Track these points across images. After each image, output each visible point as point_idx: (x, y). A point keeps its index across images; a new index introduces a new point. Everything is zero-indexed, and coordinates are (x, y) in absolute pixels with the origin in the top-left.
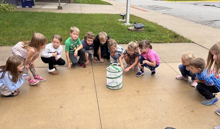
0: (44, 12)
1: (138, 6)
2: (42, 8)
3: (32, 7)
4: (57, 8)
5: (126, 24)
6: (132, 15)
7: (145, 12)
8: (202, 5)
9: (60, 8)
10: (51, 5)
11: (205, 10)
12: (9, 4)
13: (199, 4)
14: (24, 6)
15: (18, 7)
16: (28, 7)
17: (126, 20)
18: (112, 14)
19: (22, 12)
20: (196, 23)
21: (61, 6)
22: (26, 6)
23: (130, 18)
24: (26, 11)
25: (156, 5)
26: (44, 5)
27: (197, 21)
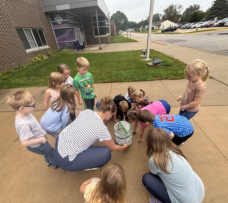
0: (89, 53)
1: (158, 41)
2: (90, 49)
3: (84, 49)
4: (98, 49)
5: (146, 59)
6: (153, 50)
7: (163, 46)
8: (216, 34)
9: (100, 49)
10: (96, 46)
11: (220, 39)
12: (70, 49)
13: (213, 34)
14: (78, 50)
15: (75, 51)
16: (81, 50)
17: (147, 55)
18: (136, 51)
19: (75, 54)
20: (212, 53)
21: (101, 47)
22: (79, 49)
23: (150, 53)
24: (78, 53)
25: (173, 38)
26: (91, 47)
27: (213, 51)
